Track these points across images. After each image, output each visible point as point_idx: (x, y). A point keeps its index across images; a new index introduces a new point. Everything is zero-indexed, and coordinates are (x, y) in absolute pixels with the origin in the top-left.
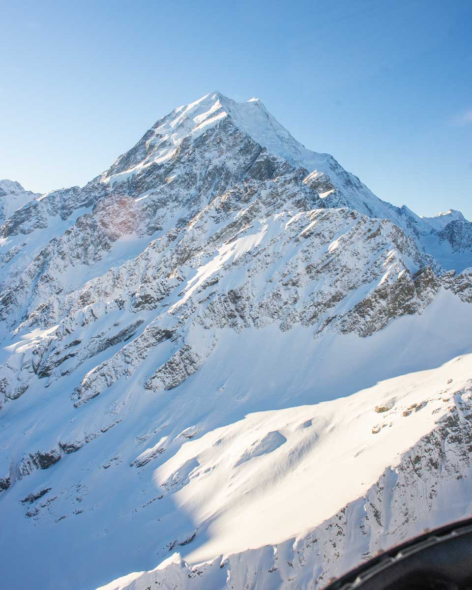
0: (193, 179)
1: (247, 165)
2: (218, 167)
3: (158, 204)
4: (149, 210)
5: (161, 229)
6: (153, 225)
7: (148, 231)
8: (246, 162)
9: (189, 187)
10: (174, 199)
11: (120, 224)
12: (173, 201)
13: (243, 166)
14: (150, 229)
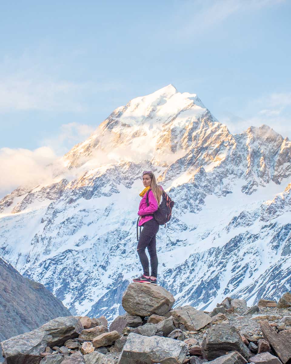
0: (239, 159)
1: (275, 150)
2: (255, 151)
3: (222, 175)
4: (217, 179)
5: (231, 193)
6: (225, 189)
7: (223, 194)
8: (274, 148)
9: (237, 165)
10: (231, 172)
11: (205, 186)
12: (230, 174)
13: (272, 150)
14: (224, 192)
